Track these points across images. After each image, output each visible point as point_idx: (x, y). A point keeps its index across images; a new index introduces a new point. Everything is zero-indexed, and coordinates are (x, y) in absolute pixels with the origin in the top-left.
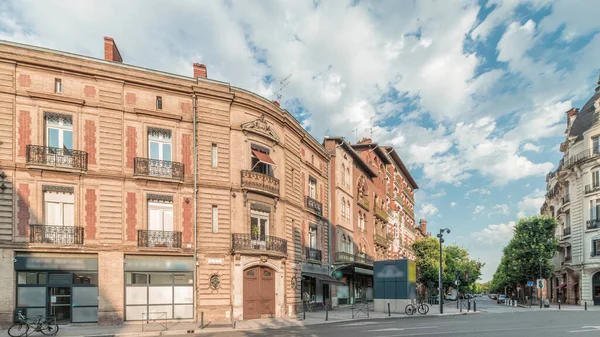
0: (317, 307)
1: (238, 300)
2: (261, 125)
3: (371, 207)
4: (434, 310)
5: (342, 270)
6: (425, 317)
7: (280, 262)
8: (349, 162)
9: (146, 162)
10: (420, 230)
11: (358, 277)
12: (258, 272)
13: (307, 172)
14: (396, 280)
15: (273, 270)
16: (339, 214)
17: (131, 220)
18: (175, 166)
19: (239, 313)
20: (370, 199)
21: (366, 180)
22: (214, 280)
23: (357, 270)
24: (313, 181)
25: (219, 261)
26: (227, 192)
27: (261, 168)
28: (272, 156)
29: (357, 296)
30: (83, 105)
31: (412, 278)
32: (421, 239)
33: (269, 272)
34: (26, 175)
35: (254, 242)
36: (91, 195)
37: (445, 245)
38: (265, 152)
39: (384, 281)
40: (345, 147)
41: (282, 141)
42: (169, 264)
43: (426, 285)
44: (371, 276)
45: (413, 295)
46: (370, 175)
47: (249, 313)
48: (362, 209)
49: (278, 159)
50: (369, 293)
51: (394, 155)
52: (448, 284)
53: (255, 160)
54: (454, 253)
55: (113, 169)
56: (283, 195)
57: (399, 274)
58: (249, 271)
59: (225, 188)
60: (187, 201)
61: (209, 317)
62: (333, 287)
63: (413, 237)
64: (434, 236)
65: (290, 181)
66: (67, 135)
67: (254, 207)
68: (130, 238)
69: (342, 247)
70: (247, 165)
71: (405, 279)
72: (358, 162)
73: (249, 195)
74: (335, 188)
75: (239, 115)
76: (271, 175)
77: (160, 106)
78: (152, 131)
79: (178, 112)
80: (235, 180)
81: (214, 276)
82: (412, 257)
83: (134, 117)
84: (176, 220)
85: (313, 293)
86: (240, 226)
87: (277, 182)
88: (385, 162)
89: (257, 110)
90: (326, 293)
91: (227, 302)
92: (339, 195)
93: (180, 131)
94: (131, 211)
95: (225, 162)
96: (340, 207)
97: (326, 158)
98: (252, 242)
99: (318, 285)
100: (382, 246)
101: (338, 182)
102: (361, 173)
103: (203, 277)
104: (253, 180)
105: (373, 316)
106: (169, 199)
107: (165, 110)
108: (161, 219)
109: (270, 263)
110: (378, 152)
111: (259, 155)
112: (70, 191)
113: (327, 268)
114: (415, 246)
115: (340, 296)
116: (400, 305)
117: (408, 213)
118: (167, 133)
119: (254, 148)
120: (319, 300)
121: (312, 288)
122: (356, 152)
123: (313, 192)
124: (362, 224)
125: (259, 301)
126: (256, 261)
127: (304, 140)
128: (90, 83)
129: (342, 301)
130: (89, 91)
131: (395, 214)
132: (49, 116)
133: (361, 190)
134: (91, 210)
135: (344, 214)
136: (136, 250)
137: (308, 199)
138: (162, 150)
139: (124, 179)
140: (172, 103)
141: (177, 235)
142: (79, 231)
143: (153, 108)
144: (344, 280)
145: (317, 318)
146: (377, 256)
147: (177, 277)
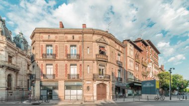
0: (121, 97)
1: (95, 94)
2: (102, 39)
3: (140, 62)
4: (167, 99)
5: (130, 84)
6: (163, 101)
7: (108, 82)
8: (132, 47)
9: (70, 55)
10: (161, 69)
11: (136, 87)
12: (101, 85)
13: (117, 52)
14: (151, 88)
15: (106, 85)
16: (128, 65)
17: (66, 71)
18: (77, 55)
19: (95, 98)
20: (140, 59)
21: (139, 53)
22: (88, 88)
23: (135, 84)
24: (119, 55)
25: (89, 82)
26: (92, 61)
27: (102, 53)
28: (106, 49)
29: (135, 93)
30: (55, 41)
31: (157, 86)
32: (161, 72)
33: (105, 85)
34: (42, 61)
35: (100, 76)
36: (57, 65)
37: (172, 74)
38: (103, 48)
39: (146, 88)
40: (131, 42)
41: (109, 43)
42: (76, 83)
43: (163, 89)
44: (141, 86)
45: (158, 93)
46: (140, 51)
47: (98, 98)
48: (137, 63)
49: (108, 50)
50: (140, 92)
51: (150, 43)
52: (173, 89)
53: (100, 51)
54: (176, 77)
55: (62, 58)
56: (109, 60)
57: (152, 85)
58: (98, 85)
59: (91, 60)
60: (81, 65)
61: (87, 99)
62: (126, 90)
63: (158, 72)
64: (167, 71)
65: (111, 56)
66: (51, 50)
67: (100, 65)
68: (66, 77)
69: (129, 77)
70: (98, 52)
71: (154, 87)
72: (136, 47)
73: (98, 62)
74: (127, 56)
75: (96, 37)
76: (105, 55)
77: (73, 38)
78: (72, 46)
79: (78, 39)
80: (94, 57)
81: (88, 87)
82: (157, 79)
83: (67, 43)
84: (78, 71)
85: (119, 92)
86: (96, 72)
87: (107, 56)
88: (146, 45)
89: (101, 35)
90: (124, 92)
91: (92, 95)
92: (128, 59)
93: (78, 45)
94: (66, 69)
95: (91, 52)
96: (129, 63)
97: (124, 47)
98: (100, 77)
99: (121, 89)
100: (145, 75)
101: (128, 54)
102: (137, 50)
103: (85, 87)
104: (100, 57)
105: (141, 100)
106: (76, 65)
107: (75, 39)
108: (74, 71)
109: (105, 82)
110: (144, 42)
111: (101, 49)
112: (52, 65)
113: (124, 84)
114: (159, 75)
115: (129, 93)
116: (152, 97)
117: (156, 63)
118: (75, 46)
119: (100, 47)
120: (121, 94)
121: (119, 90)
122: (135, 43)
123: (119, 59)
124: (137, 68)
125: (101, 95)
126: (101, 82)
127: (116, 42)
128: (56, 35)
129: (130, 95)
130: (56, 37)
131: (150, 64)
132: (47, 46)
133: (137, 56)
134: (57, 69)
135: (130, 65)
136: (67, 80)
137: (117, 61)
138: (74, 51)
139: (64, 60)
140: (77, 37)
141: (78, 75)
142: (54, 75)
143: (72, 39)
144: (130, 88)
145: (121, 100)
146: (143, 79)
147: (78, 87)
